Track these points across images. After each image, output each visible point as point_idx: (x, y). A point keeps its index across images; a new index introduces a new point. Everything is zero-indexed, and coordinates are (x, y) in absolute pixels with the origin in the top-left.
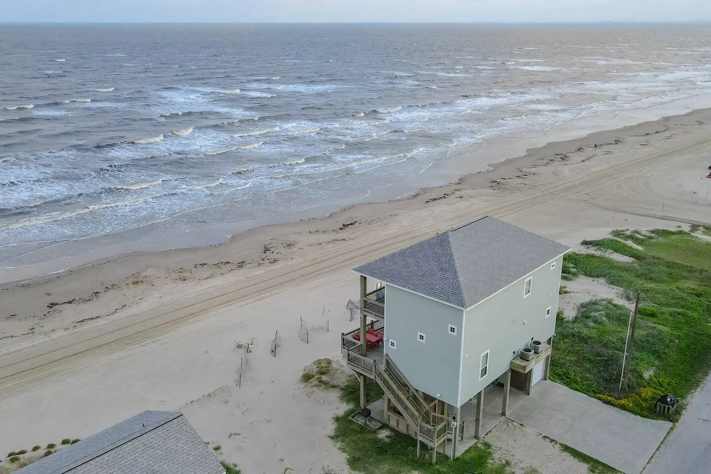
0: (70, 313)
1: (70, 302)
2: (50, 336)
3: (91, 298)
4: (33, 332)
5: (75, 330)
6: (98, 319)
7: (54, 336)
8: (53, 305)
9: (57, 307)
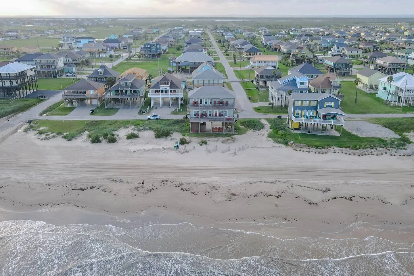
0: (273, 189)
1: (270, 195)
2: (287, 180)
3: (260, 194)
4: (292, 185)
5: (277, 179)
6: (266, 181)
7: (285, 180)
8: (277, 197)
9: (277, 195)
